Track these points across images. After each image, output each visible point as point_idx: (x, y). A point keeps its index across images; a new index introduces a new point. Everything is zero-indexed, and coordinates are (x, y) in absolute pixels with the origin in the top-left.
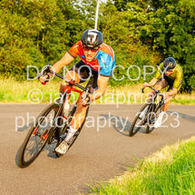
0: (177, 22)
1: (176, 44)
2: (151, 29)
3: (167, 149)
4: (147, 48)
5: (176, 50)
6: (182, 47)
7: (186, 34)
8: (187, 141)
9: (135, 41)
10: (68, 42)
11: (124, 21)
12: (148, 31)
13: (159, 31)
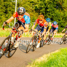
0: (50, 3)
1: (49, 12)
3: (45, 56)
4: (37, 14)
5: (49, 15)
6: (52, 13)
7: (53, 8)
8: (54, 53)
9: (33, 11)
10: (5, 11)
11: (28, 3)
13: (42, 7)
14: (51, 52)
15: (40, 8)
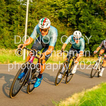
0: (84, 7)
1: (83, 22)
2: (65, 11)
4: (63, 25)
5: (83, 27)
6: (88, 25)
7: (90, 16)
9: (55, 20)
10: (8, 21)
11: (47, 6)
12: (64, 13)
13: (72, 13)
14: (86, 89)
15: (68, 15)
